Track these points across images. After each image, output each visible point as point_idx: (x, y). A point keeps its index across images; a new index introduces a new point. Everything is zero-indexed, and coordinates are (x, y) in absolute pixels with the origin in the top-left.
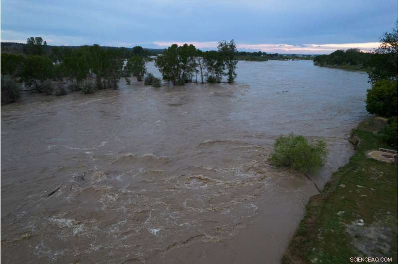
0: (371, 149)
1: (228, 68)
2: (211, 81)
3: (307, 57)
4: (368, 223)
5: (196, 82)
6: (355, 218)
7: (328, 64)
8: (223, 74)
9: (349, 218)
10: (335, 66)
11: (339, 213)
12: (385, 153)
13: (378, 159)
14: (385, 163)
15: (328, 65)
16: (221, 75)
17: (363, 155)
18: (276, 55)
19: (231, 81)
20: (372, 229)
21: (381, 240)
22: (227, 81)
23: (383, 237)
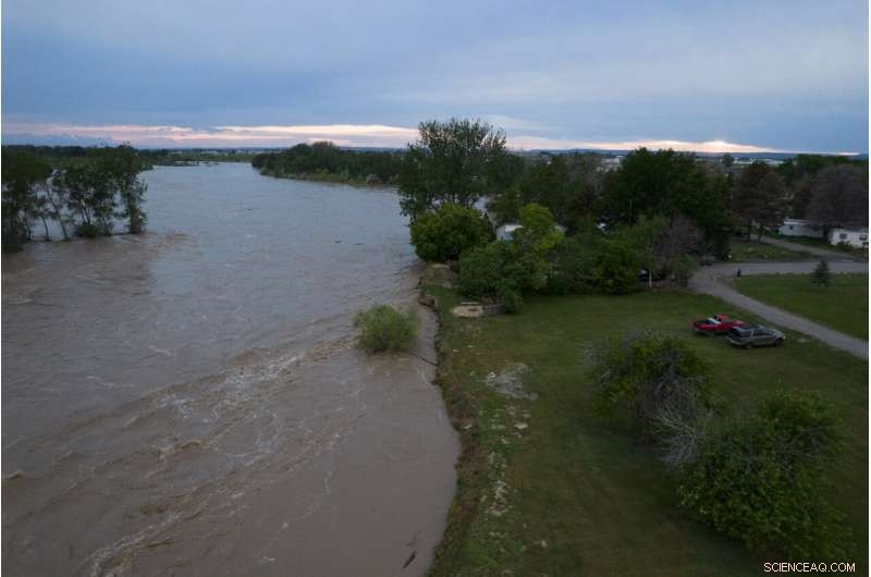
0: (453, 306)
1: (122, 202)
2: (87, 233)
3: (231, 155)
4: (498, 374)
5: (47, 239)
6: (486, 374)
7: (287, 171)
8: (116, 215)
9: (482, 375)
10: (302, 175)
11: (472, 374)
12: (469, 308)
13: (467, 315)
14: (474, 318)
15: (290, 175)
16: (109, 218)
17: (451, 314)
18: (164, 152)
19: (136, 229)
20: (503, 376)
21: (513, 382)
22: (127, 230)
23: (514, 379)
